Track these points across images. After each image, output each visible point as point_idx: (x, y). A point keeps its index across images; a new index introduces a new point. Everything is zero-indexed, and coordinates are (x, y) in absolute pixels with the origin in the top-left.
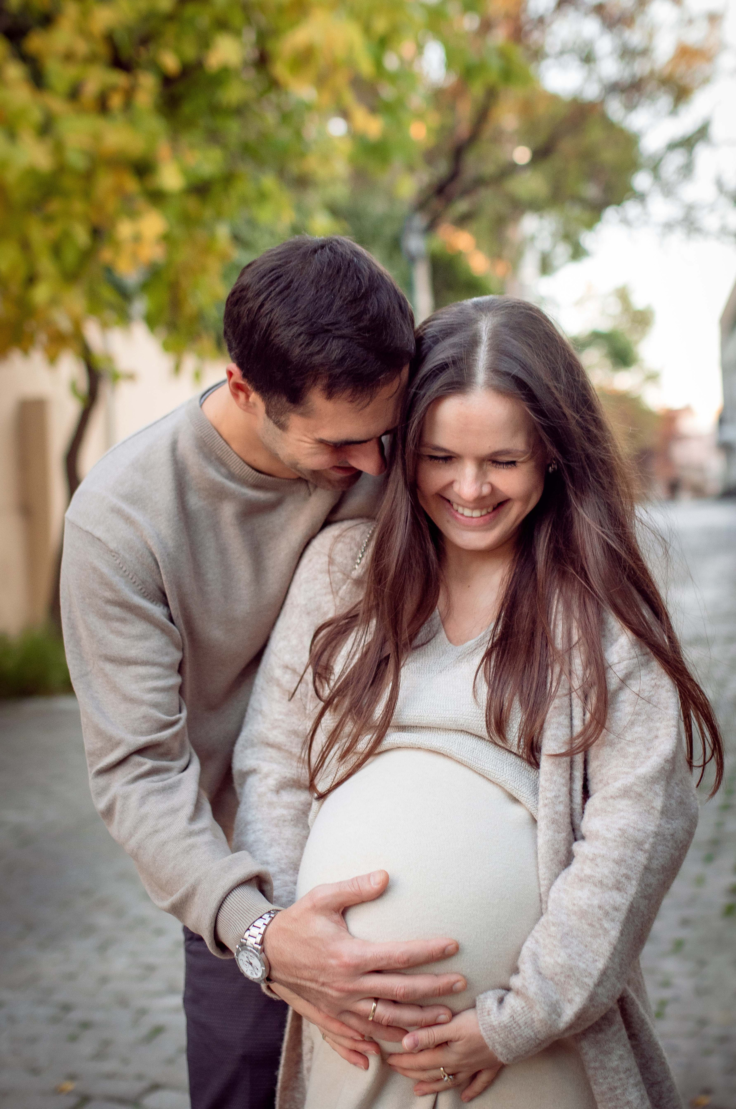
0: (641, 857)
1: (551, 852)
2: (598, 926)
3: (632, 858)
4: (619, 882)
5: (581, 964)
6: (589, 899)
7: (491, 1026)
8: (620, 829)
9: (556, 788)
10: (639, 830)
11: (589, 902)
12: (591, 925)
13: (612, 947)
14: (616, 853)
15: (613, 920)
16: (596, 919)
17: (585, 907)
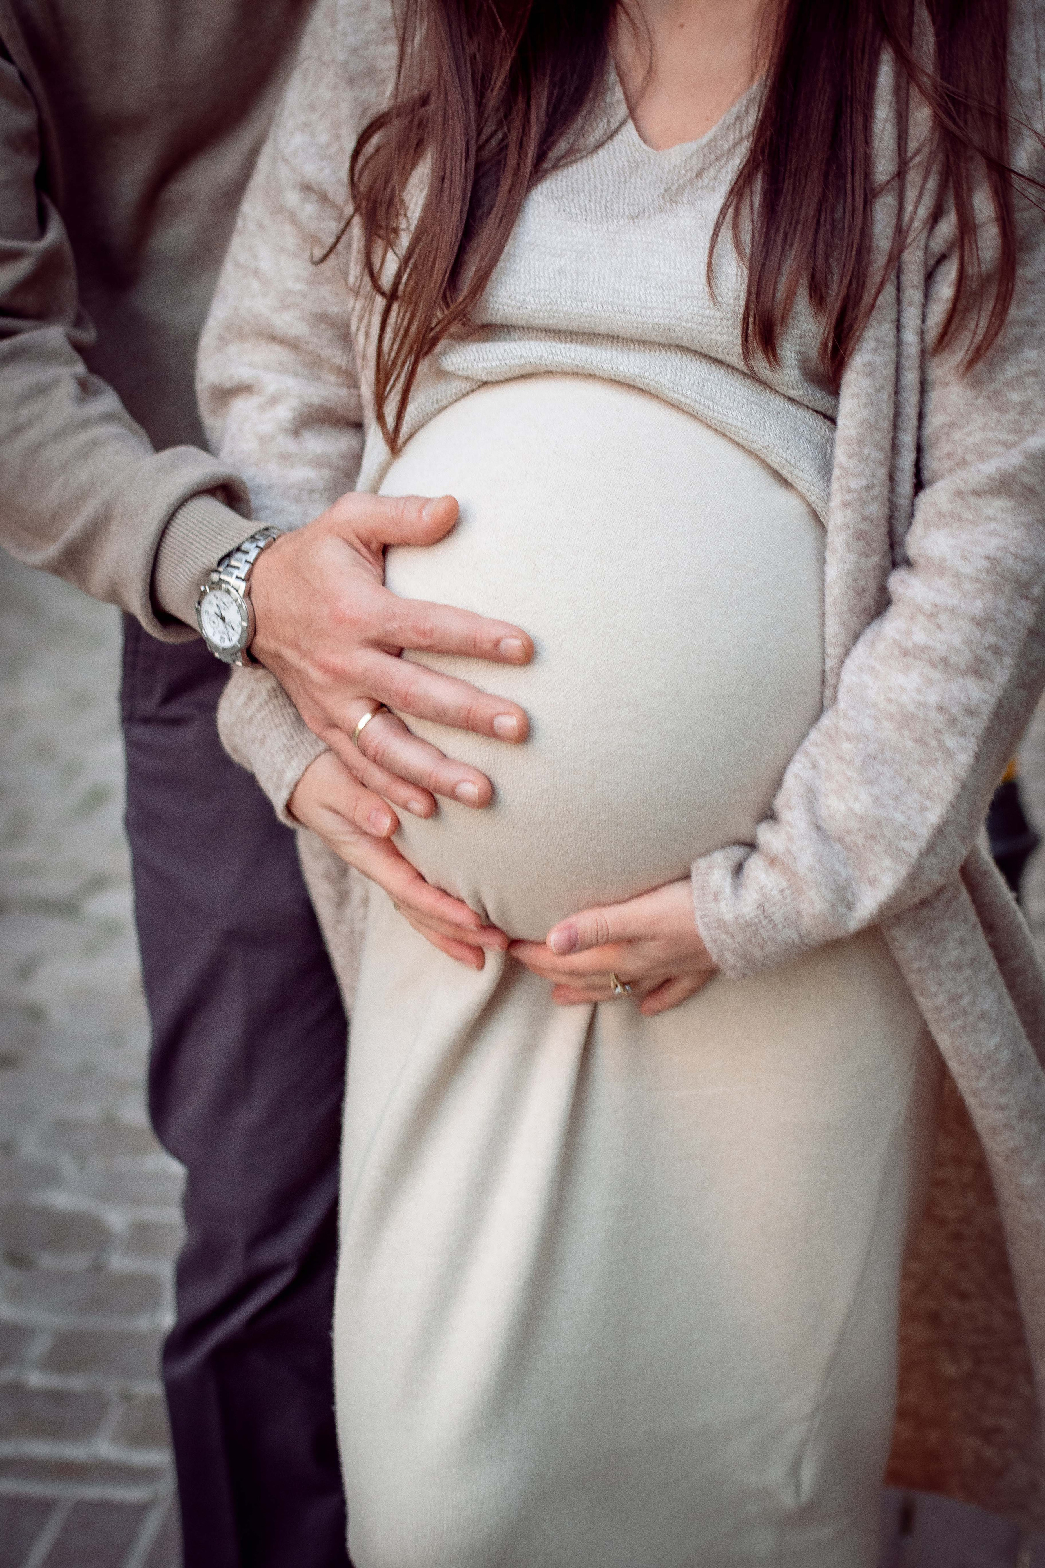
0: (1025, 612)
1: (852, 593)
2: (933, 743)
3: (1007, 614)
4: (979, 660)
5: (898, 815)
6: (919, 691)
7: (718, 921)
8: (988, 558)
9: (867, 471)
10: (1024, 560)
11: (920, 698)
12: (921, 742)
13: (958, 784)
14: (979, 604)
15: (963, 734)
16: (931, 731)
17: (912, 708)
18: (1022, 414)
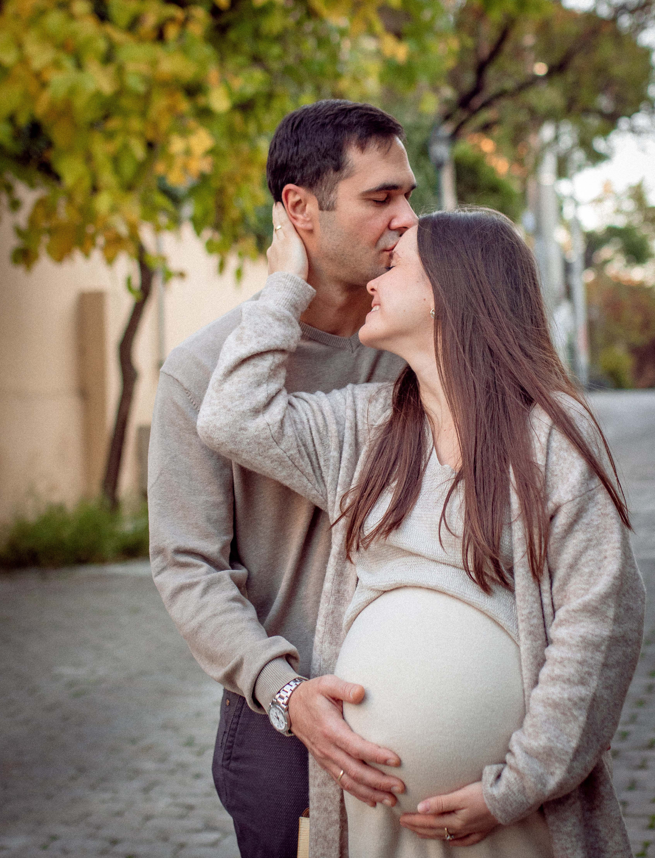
0: (599, 657)
2: (569, 714)
3: (592, 658)
4: (582, 678)
5: (558, 745)
6: (560, 693)
7: (491, 795)
8: (581, 636)
10: (596, 636)
11: (561, 696)
12: (564, 714)
13: (581, 729)
14: (579, 655)
15: (580, 709)
16: (567, 709)
17: (558, 700)
18: (590, 577)
